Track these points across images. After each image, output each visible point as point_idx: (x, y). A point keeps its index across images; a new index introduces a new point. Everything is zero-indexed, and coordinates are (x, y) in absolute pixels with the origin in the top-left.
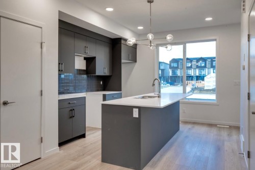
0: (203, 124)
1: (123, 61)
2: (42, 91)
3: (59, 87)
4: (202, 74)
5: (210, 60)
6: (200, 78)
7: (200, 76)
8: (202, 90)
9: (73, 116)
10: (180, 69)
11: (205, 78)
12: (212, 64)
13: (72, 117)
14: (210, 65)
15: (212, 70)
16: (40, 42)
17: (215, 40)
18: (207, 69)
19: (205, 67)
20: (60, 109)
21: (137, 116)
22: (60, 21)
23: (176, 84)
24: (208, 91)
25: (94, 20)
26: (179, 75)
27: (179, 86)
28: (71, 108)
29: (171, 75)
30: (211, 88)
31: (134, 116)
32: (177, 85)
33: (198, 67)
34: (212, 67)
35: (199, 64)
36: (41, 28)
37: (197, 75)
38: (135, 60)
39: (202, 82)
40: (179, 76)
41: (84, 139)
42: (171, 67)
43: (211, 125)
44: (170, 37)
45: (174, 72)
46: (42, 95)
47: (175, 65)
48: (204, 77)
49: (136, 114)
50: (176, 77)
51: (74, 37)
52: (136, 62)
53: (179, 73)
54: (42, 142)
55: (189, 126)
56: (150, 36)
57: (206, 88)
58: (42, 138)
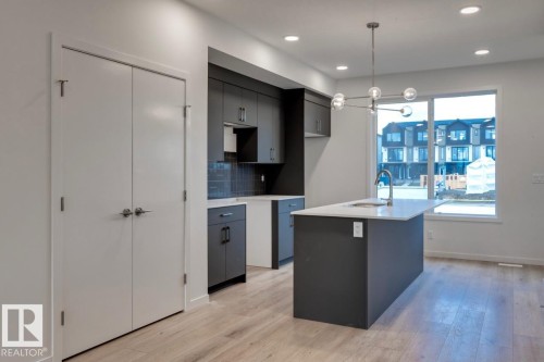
0: (469, 261)
1: (307, 134)
2: (185, 193)
3: (209, 184)
4: (461, 158)
5: (478, 126)
6: (456, 168)
7: (455, 164)
8: (459, 196)
9: (228, 241)
10: (408, 147)
11: (468, 169)
12: (483, 135)
13: (225, 242)
14: (478, 138)
15: (482, 149)
16: (183, 105)
17: (494, 92)
18: (471, 148)
19: (467, 141)
20: (210, 225)
21: (361, 235)
22: (211, 66)
23: (397, 181)
24: (475, 198)
25: (261, 59)
26: (405, 161)
27: (406, 185)
28: (223, 226)
29: (385, 159)
30: (481, 192)
31: (355, 235)
32: (400, 185)
33: (449, 142)
34: (484, 141)
35: (453, 136)
36: (183, 80)
37: (448, 160)
38: (327, 132)
39: (461, 178)
40: (405, 164)
41: (243, 284)
42: (385, 143)
43: (485, 263)
44: (411, 92)
45: (392, 155)
46: (185, 199)
47: (396, 137)
48: (464, 165)
49: (358, 230)
50: (399, 165)
51: (223, 91)
52: (329, 135)
53: (403, 156)
54: (185, 282)
55: (443, 265)
56: (375, 92)
57: (468, 192)
58: (185, 276)
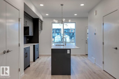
1: (39, 29)
2: (19, 44)
9: (27, 56)
15: (56, 34)
21: (69, 53)
31: (68, 53)
36: (19, 10)
43: (74, 55)
44: (70, 20)
46: (19, 46)
52: (42, 30)
54: (19, 71)
56: (64, 20)
57: (55, 41)
58: (19, 69)
